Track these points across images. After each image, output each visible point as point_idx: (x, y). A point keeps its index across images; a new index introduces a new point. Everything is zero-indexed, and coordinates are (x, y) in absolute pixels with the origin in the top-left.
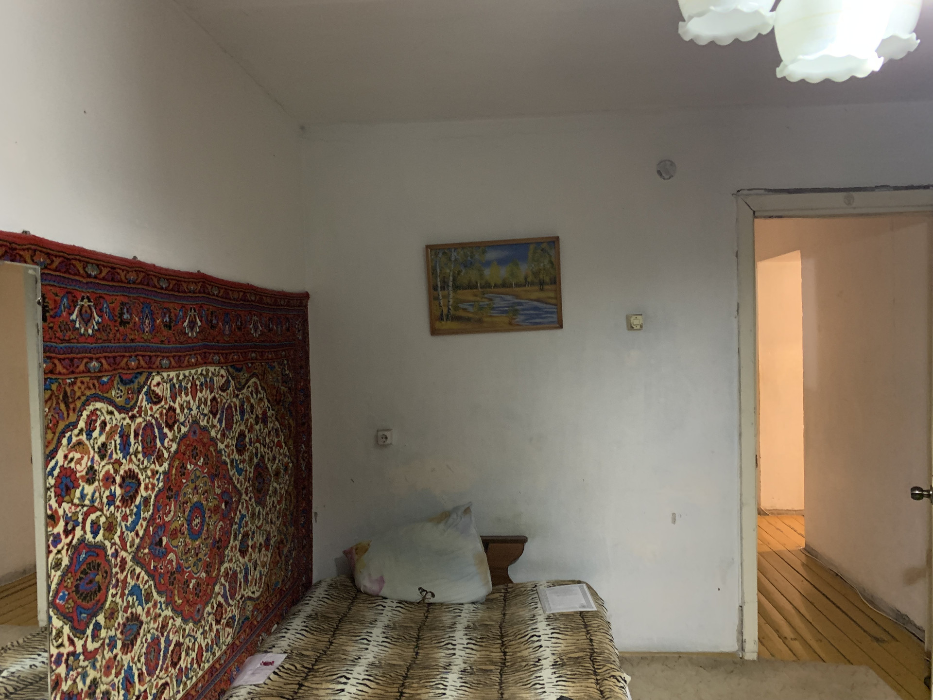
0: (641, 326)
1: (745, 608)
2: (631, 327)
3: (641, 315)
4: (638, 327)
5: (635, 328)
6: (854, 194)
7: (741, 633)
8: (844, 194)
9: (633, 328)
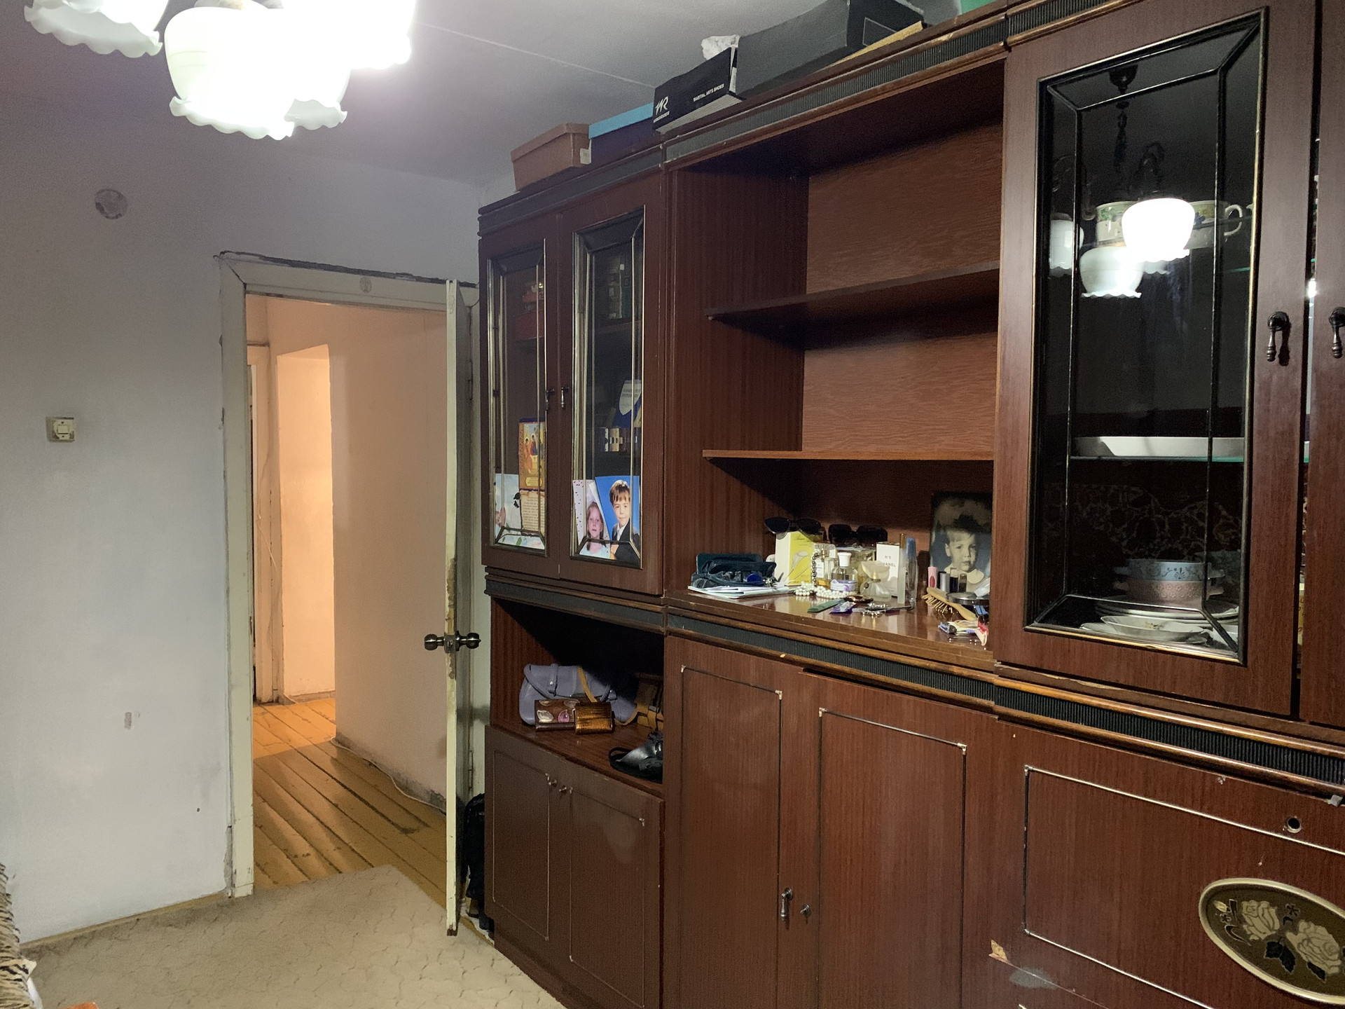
0: (72, 436)
1: (235, 828)
2: (54, 437)
3: (73, 419)
4: (67, 437)
5: (61, 439)
6: (373, 279)
7: (230, 863)
8: (359, 277)
9: (58, 438)
